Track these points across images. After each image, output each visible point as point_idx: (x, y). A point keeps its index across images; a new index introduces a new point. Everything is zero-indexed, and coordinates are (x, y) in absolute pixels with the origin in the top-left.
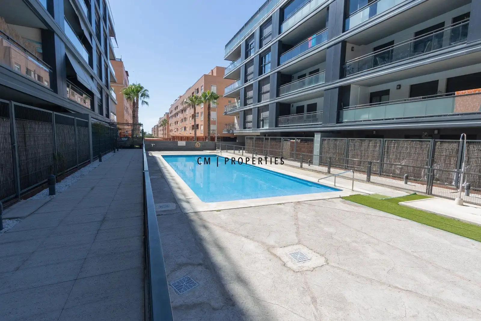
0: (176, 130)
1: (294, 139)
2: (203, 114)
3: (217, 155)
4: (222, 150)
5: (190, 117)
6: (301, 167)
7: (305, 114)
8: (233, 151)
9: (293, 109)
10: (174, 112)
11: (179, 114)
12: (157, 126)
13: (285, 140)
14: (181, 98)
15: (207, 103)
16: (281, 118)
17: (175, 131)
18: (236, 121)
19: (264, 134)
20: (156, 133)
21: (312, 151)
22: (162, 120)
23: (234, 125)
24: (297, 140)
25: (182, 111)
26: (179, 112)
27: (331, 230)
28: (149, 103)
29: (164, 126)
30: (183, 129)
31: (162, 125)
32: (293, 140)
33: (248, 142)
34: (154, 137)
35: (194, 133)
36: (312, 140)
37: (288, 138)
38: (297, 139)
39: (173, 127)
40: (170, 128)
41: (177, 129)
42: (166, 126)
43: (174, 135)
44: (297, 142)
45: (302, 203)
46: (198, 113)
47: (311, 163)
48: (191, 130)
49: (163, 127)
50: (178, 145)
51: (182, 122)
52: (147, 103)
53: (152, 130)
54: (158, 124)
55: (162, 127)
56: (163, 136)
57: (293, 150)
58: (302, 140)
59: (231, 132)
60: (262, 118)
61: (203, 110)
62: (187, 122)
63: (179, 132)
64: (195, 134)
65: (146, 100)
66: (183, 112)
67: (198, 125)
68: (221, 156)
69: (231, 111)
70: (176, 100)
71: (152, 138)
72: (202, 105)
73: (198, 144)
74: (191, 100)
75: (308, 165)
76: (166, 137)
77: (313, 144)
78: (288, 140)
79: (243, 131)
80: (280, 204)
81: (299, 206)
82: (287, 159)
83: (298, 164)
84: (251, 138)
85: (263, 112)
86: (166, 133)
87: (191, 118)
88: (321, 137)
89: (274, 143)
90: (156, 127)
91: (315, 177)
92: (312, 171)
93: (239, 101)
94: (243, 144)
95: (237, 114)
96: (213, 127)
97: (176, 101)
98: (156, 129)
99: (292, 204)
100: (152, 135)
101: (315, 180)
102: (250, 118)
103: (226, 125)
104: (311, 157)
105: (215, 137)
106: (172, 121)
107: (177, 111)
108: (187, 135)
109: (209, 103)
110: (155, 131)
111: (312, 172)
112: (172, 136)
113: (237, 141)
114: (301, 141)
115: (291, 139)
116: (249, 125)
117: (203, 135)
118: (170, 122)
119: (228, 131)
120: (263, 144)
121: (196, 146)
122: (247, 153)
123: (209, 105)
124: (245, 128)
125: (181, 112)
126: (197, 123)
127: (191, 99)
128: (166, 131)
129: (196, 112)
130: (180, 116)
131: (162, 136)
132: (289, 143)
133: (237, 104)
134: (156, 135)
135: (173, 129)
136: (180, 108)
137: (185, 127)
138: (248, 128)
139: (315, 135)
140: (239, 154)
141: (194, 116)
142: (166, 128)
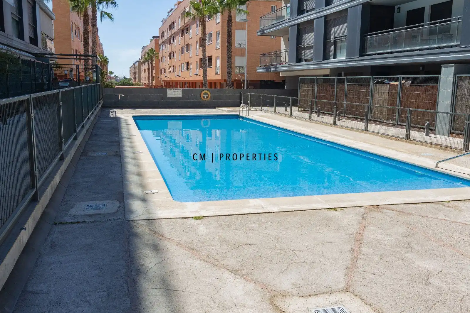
0: (171, 69)
1: (396, 80)
2: (220, 35)
3: (241, 115)
4: (252, 105)
5: (197, 42)
6: (408, 137)
7: (427, 25)
8: (272, 109)
9: (401, 16)
10: (167, 35)
11: (177, 37)
12: (139, 62)
13: (378, 82)
14: (181, 5)
15: (226, 14)
16: (373, 38)
17: (170, 72)
18: (283, 47)
19: (337, 71)
20: (137, 75)
21: (434, 105)
22: (147, 50)
23: (278, 55)
24: (403, 82)
25: (182, 31)
26: (176, 33)
27: (431, 265)
28: (114, 16)
29: (150, 61)
30: (185, 66)
31: (146, 61)
32: (395, 82)
33: (303, 89)
34: (132, 85)
35: (202, 74)
36: (436, 81)
37: (386, 79)
38: (404, 78)
39: (165, 64)
40: (162, 66)
41: (174, 66)
42: (154, 63)
43: (168, 79)
44: (403, 86)
45: (384, 208)
46: (211, 35)
47: (430, 129)
48: (198, 68)
49: (149, 65)
50: (168, 97)
51: (182, 53)
52: (109, 16)
53: (131, 71)
54: (141, 59)
55: (147, 64)
56: (149, 82)
57: (393, 103)
58: (415, 82)
59: (272, 70)
60: (332, 39)
61: (219, 28)
62: (191, 53)
63: (176, 74)
64: (205, 75)
65: (110, 10)
66: (185, 33)
67: (210, 58)
68: (248, 117)
69: (273, 26)
70: (172, 10)
71: (129, 85)
72: (219, 18)
73: (205, 94)
74: (196, 9)
75: (424, 134)
76: (154, 84)
77: (437, 89)
78: (384, 83)
79: (296, 68)
80: (335, 209)
81: (375, 214)
82: (380, 122)
83: (402, 132)
84: (310, 80)
85: (335, 26)
86: (154, 75)
87: (198, 45)
88: (455, 73)
89: (355, 89)
90: (137, 65)
91: (432, 158)
92: (429, 145)
93: (289, 5)
94: (294, 93)
95: (284, 32)
96: (239, 62)
97: (172, 12)
98: (136, 68)
99: (361, 209)
100: (130, 79)
101: (430, 164)
102: (309, 38)
103: (263, 55)
104: (433, 117)
105: (244, 81)
106: (164, 52)
107: (173, 31)
108: (191, 79)
109: (230, 12)
110: (135, 73)
111: (431, 147)
112: (164, 81)
113: (286, 88)
114: (412, 83)
115: (390, 80)
116: (307, 54)
117: (219, 78)
118: (161, 54)
119: (268, 68)
120: (334, 91)
121: (202, 98)
122: (301, 111)
123: (230, 17)
124: (299, 60)
125: (180, 34)
126: (208, 55)
127: (196, 6)
128: (154, 72)
129: (207, 32)
130: (179, 42)
131: (147, 82)
132: (385, 89)
133: (284, 13)
134: (137, 80)
135: (167, 67)
136: (179, 25)
137: (188, 63)
138: (305, 61)
139: (443, 70)
140: (286, 113)
141: (203, 41)
142: (154, 65)
